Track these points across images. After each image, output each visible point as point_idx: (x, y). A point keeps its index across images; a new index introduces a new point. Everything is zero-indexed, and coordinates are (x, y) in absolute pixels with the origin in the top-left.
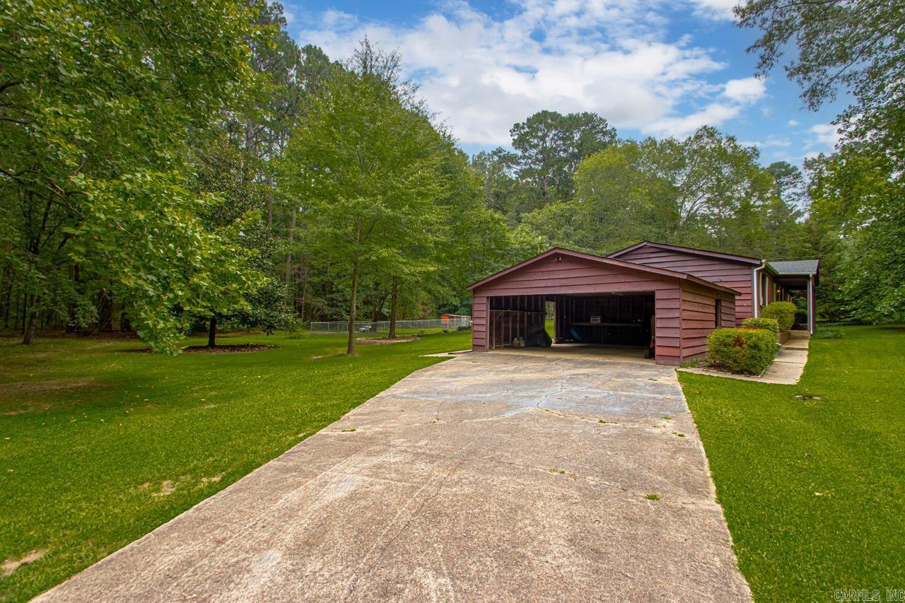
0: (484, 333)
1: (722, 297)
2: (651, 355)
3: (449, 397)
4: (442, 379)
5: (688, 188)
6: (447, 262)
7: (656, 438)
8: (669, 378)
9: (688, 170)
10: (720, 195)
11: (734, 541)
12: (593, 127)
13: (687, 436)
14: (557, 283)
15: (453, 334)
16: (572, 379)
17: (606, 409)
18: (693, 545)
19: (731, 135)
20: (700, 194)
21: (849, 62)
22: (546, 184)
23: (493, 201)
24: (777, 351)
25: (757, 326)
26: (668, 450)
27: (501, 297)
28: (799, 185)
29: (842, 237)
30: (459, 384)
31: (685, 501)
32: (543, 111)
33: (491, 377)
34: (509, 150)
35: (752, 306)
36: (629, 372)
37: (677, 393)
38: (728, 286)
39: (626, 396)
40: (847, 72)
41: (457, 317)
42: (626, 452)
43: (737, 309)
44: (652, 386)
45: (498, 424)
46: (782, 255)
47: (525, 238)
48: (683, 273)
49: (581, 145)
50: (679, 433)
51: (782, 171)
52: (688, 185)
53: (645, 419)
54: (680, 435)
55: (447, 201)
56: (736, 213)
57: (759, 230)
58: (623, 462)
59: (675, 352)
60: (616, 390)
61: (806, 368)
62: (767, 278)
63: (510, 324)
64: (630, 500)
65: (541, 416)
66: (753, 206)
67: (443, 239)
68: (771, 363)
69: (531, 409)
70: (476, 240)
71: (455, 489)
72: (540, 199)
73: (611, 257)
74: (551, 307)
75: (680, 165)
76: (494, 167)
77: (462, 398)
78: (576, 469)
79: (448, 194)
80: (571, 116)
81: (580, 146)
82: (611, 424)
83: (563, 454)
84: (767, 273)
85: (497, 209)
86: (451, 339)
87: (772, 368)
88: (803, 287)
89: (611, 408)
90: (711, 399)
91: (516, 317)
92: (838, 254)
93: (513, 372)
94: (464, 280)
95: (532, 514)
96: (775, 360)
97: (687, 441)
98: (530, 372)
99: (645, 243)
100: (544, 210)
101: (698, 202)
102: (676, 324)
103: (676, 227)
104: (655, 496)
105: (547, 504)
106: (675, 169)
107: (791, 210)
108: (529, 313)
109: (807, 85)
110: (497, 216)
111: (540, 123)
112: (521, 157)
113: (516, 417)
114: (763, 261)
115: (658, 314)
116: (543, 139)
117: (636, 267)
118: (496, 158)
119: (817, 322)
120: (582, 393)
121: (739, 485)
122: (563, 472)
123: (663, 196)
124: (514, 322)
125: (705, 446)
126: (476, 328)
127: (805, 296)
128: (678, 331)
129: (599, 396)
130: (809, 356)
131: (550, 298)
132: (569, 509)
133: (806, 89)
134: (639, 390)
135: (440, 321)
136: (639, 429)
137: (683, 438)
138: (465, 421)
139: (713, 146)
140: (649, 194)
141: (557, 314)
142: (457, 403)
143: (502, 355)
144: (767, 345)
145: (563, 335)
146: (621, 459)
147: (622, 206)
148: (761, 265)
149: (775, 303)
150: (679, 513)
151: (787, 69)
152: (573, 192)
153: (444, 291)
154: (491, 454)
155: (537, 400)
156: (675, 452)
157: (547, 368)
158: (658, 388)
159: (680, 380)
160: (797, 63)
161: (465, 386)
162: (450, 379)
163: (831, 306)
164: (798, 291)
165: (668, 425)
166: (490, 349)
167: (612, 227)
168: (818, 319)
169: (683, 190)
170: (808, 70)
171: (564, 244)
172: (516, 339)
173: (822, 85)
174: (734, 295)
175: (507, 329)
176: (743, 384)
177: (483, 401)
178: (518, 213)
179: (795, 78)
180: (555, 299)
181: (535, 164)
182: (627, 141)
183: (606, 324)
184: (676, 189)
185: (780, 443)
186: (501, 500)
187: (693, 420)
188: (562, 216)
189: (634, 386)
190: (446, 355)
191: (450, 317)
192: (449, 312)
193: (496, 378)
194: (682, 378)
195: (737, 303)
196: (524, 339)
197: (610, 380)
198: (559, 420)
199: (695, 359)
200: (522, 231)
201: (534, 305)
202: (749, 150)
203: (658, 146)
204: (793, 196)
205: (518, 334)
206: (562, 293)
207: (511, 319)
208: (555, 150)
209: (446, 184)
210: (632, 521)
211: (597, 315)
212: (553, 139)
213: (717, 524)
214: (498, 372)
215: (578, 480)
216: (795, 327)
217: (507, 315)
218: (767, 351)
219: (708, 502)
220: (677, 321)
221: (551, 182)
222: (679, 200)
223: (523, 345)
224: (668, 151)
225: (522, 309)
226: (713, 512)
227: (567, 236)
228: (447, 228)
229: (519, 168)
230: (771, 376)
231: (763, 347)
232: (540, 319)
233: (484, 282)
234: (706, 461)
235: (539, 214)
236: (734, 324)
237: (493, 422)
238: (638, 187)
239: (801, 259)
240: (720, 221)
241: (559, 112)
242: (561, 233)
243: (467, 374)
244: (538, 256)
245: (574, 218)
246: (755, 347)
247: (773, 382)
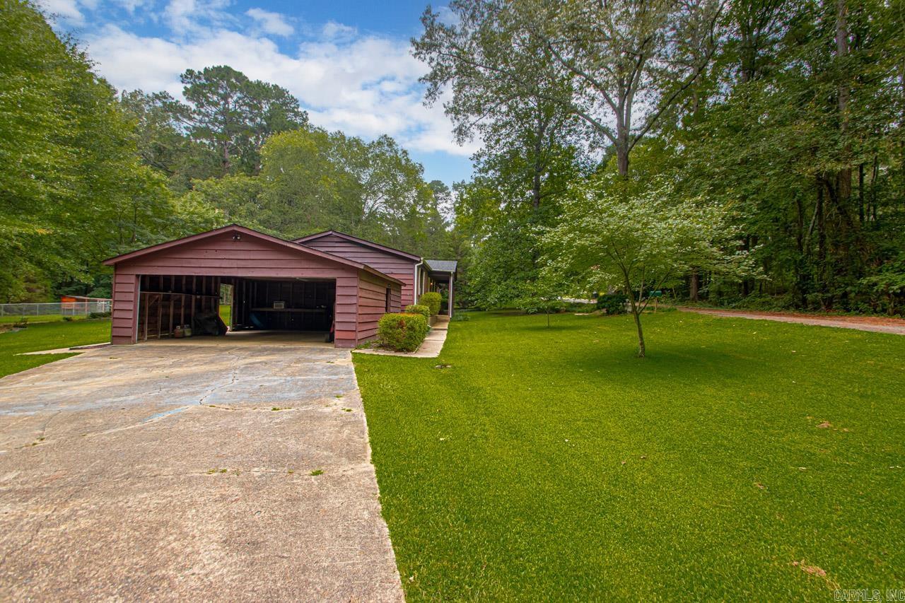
0: (131, 321)
1: (392, 287)
2: (331, 340)
3: (65, 407)
4: (55, 384)
5: (371, 187)
6: (72, 225)
7: (327, 416)
8: (343, 360)
9: (371, 170)
10: (395, 198)
11: (381, 493)
12: (286, 105)
13: (354, 410)
14: (235, 264)
15: (81, 322)
16: (248, 368)
17: (281, 396)
18: (347, 508)
19: (405, 149)
20: (380, 195)
21: (482, 115)
22: (227, 151)
23: (152, 155)
24: (427, 331)
25: (415, 311)
26: (336, 426)
27: (158, 277)
28: (449, 201)
29: (472, 245)
30: (84, 388)
31: (346, 469)
32: (226, 67)
33: (139, 374)
34: (178, 100)
35: (413, 295)
36: (310, 357)
37: (350, 373)
38: (396, 277)
39: (303, 381)
40: (480, 122)
41: (89, 301)
42: (297, 436)
43: (403, 298)
44: (329, 368)
45: (142, 431)
46: (436, 255)
47: (196, 208)
48: (360, 263)
49: (270, 118)
50: (347, 408)
51: (438, 187)
52: (370, 185)
53: (319, 400)
54: (348, 411)
55: (76, 143)
56: (406, 216)
57: (421, 232)
58: (293, 445)
59: (351, 336)
60: (295, 376)
61: (445, 344)
62: (424, 273)
63: (172, 310)
64: (295, 481)
65: (204, 414)
66: (418, 212)
67: (64, 192)
68: (423, 341)
69: (191, 408)
70: (124, 202)
71: (63, 527)
72: (219, 167)
73: (297, 242)
74: (227, 291)
75: (365, 165)
76: (156, 115)
77: (89, 405)
78: (241, 463)
79: (76, 133)
80: (259, 83)
81: (268, 119)
82: (284, 410)
83: (226, 451)
84: (424, 269)
85: (156, 167)
86: (77, 330)
87: (423, 345)
88: (447, 282)
89: (286, 394)
90: (376, 375)
91: (181, 301)
92: (469, 258)
93: (171, 366)
94: (102, 252)
95: (180, 527)
96: (426, 339)
97: (354, 415)
98: (196, 365)
99: (331, 232)
100: (224, 181)
101: (378, 202)
102: (353, 309)
103: (358, 222)
104: (320, 471)
105: (201, 511)
106: (361, 167)
107: (443, 220)
108: (198, 297)
109: (457, 124)
110: (156, 176)
111: (222, 78)
112: (195, 112)
113: (169, 419)
114: (422, 259)
115: (339, 300)
116: (225, 98)
117: (320, 254)
118: (159, 104)
119: (455, 309)
120: (256, 382)
121: (390, 444)
122: (224, 471)
123: (349, 190)
124: (177, 306)
125: (367, 416)
126: (116, 314)
127: (448, 288)
128: (355, 316)
129: (276, 383)
130: (447, 334)
131: (226, 280)
132: (227, 509)
133: (456, 127)
134: (317, 373)
135: (60, 306)
136: (311, 411)
137: (350, 413)
138: (89, 435)
139: (392, 154)
140: (337, 185)
141: (234, 299)
142: (78, 414)
143: (157, 347)
144: (420, 327)
145: (242, 321)
146: (292, 443)
147: (312, 192)
148: (420, 262)
149: (429, 293)
150: (338, 482)
151: (445, 107)
152: (260, 167)
153: (67, 264)
154: (127, 471)
155: (201, 396)
156: (342, 426)
157: (217, 359)
158: (334, 370)
159: (354, 360)
160: (451, 105)
161: (95, 390)
162: (69, 383)
163: (463, 297)
164: (444, 285)
165: (338, 403)
166: (140, 340)
167: (301, 212)
168: (455, 307)
169: (367, 188)
170: (457, 112)
171: (247, 223)
172: (179, 327)
173: (466, 127)
174: (400, 286)
175: (166, 315)
176: (402, 360)
177: (121, 406)
178: (188, 177)
179: (450, 115)
180: (233, 281)
181: (213, 124)
182: (319, 128)
183: (289, 310)
184: (361, 186)
185: (422, 404)
186: (137, 523)
187: (360, 395)
188: (246, 191)
189: (312, 370)
190: (66, 350)
191: (78, 300)
192: (77, 292)
193: (147, 375)
194: (357, 359)
195: (403, 292)
196: (190, 327)
197: (289, 366)
198: (226, 414)
199: (368, 342)
200: (192, 199)
201: (207, 288)
202: (418, 165)
203: (347, 141)
204: (445, 209)
205: (182, 321)
206: (239, 275)
207: (172, 303)
208: (240, 115)
209: (74, 118)
210: (293, 501)
211: (281, 300)
212: (236, 102)
213: (369, 481)
214: (149, 368)
215: (242, 475)
216: (441, 313)
217: (167, 298)
218: (420, 331)
219: (365, 465)
220: (354, 307)
221: (234, 150)
222: (363, 197)
223: (188, 333)
224: (356, 149)
225: (189, 291)
226: (368, 472)
227: (251, 214)
228: (73, 178)
229: (192, 123)
230: (422, 352)
231: (417, 328)
232: (213, 304)
233: (132, 256)
234: (367, 428)
235: (217, 183)
236: (400, 310)
237: (134, 431)
238: (328, 176)
239: (447, 260)
240: (393, 221)
241: (245, 74)
242: (243, 210)
243: (98, 374)
244: (212, 231)
245: (258, 196)
246: (412, 328)
247: (423, 356)
